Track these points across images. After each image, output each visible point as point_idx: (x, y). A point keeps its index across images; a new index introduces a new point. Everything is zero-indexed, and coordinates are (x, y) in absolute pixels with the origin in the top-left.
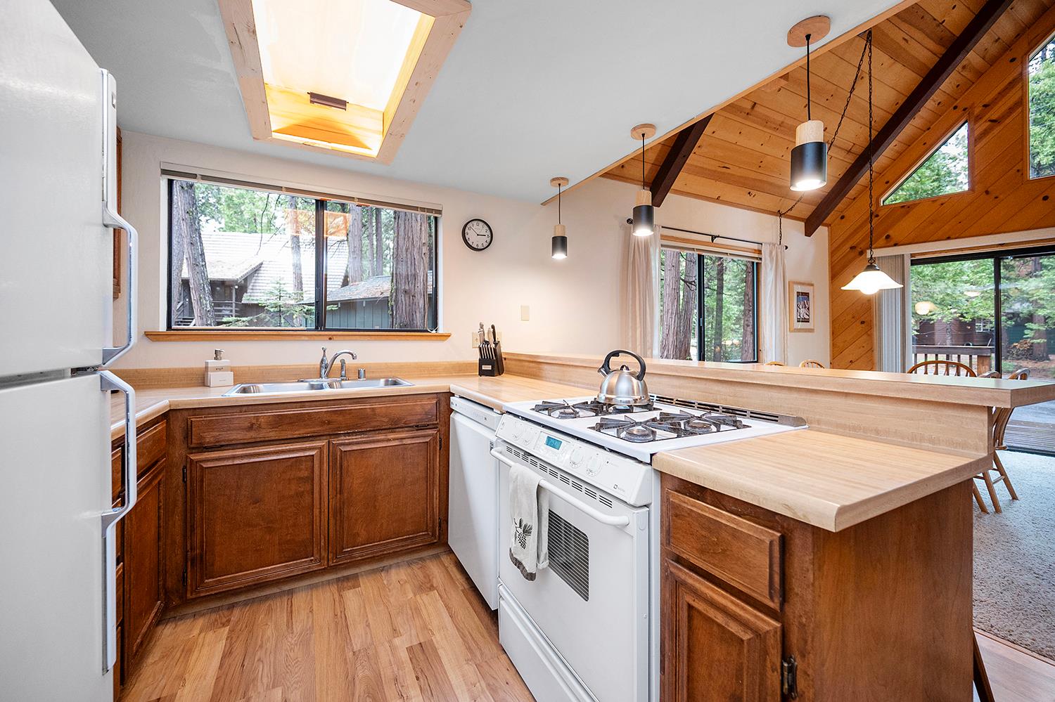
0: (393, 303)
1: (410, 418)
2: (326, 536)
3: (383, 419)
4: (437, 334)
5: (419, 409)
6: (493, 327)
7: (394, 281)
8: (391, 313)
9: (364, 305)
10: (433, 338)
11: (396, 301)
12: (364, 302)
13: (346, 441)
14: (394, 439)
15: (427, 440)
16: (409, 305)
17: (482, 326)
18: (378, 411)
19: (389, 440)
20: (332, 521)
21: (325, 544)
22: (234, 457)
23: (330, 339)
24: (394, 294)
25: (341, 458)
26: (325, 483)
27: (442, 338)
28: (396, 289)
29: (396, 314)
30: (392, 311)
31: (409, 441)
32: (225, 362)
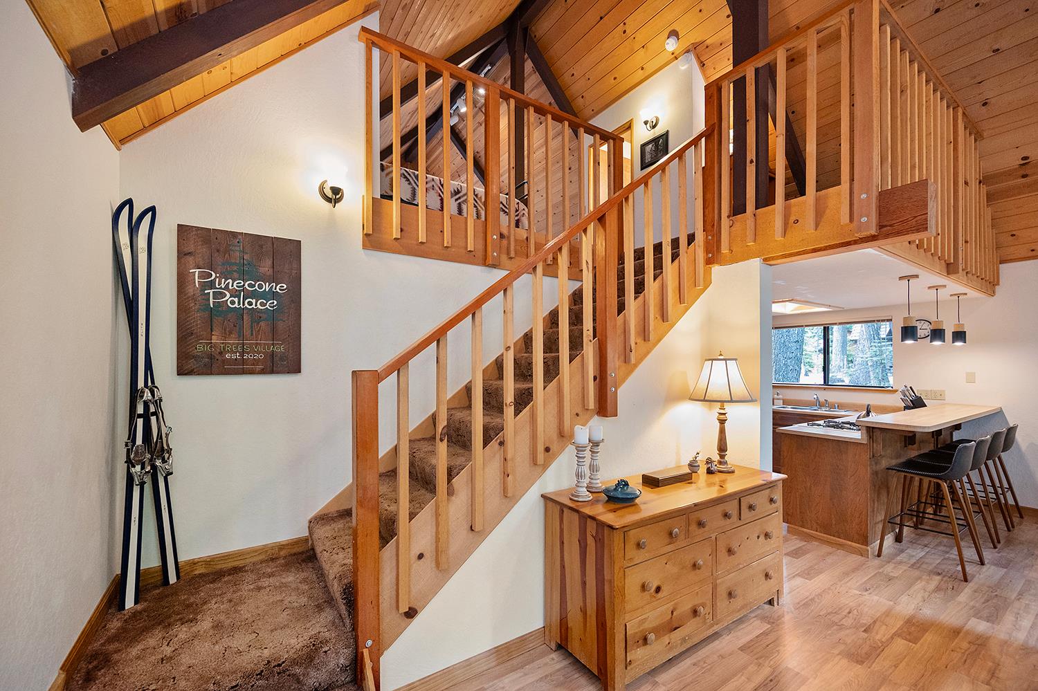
23: (824, 390)
32: (780, 396)
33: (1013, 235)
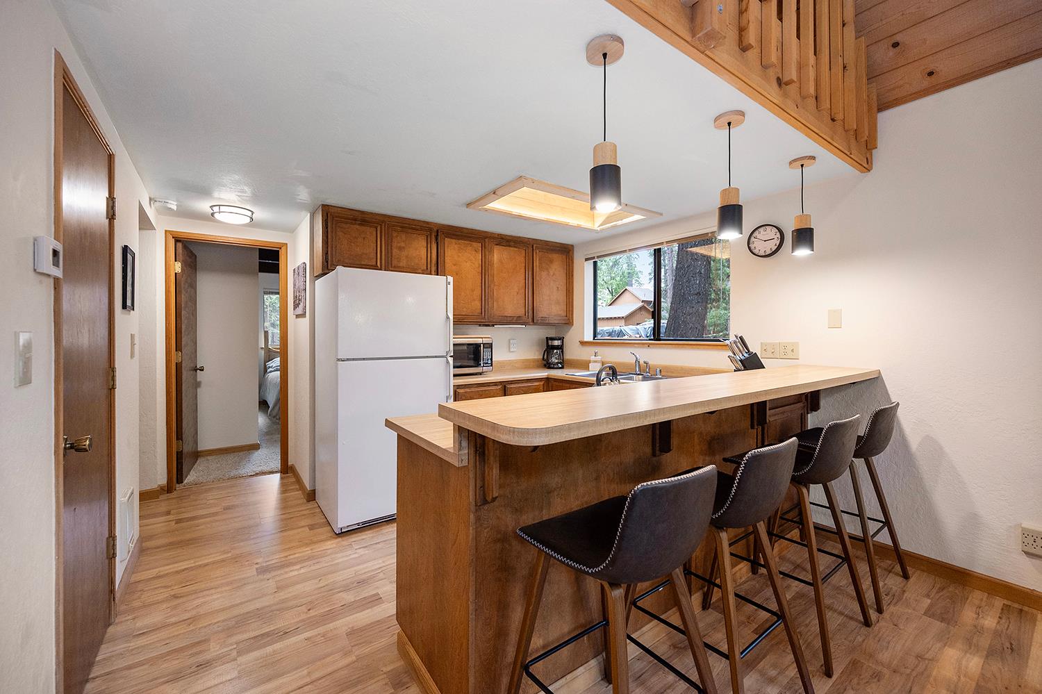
23: (657, 346)
32: (599, 358)
33: (896, 45)
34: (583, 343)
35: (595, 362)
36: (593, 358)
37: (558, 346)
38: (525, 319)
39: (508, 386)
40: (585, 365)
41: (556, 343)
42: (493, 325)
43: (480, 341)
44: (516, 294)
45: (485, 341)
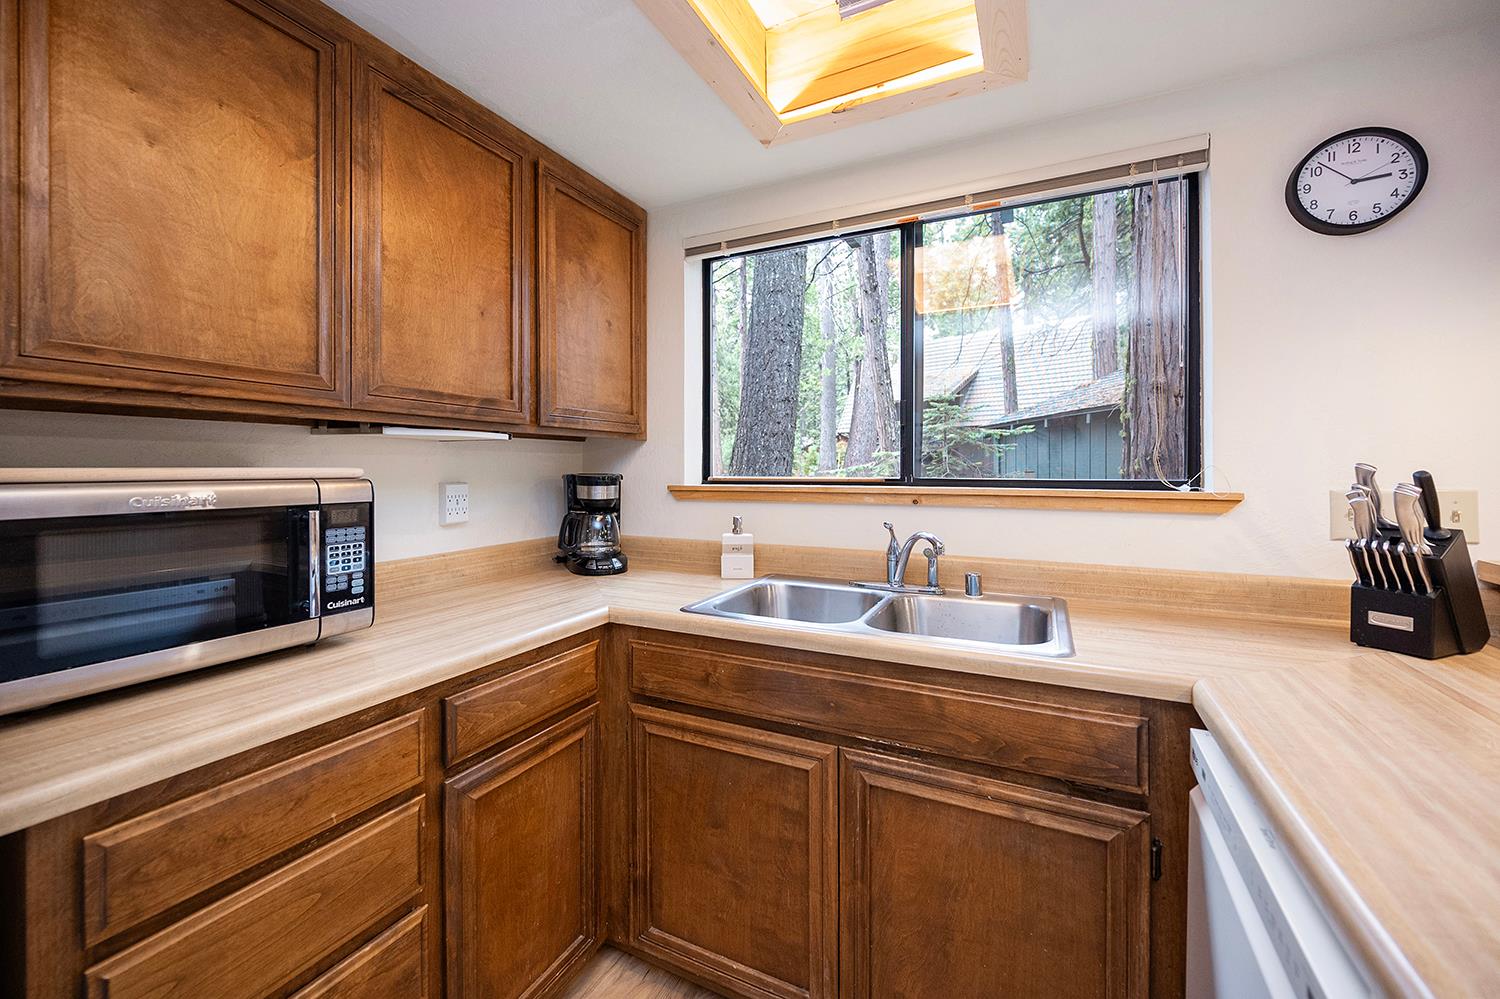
0: (1129, 414)
1: (1043, 752)
2: (835, 963)
3: (965, 734)
4: (1195, 495)
5: (1073, 735)
6: (1424, 481)
7: (1132, 368)
8: (1124, 435)
9: (1088, 422)
10: (1178, 506)
11: (1136, 410)
12: (1088, 417)
13: (875, 763)
14: (998, 799)
15: (1108, 836)
16: (1168, 416)
17: (1365, 477)
18: (949, 709)
19: (981, 796)
20: (845, 936)
21: (831, 978)
22: (684, 729)
23: (915, 502)
24: (1132, 396)
25: (864, 800)
26: (832, 843)
27: (1209, 506)
28: (1136, 386)
29: (1136, 437)
30: (1128, 430)
31: (1043, 820)
32: (746, 538)
34: (679, 493)
35: (737, 549)
36: (728, 537)
37: (608, 501)
38: (509, 410)
39: (458, 700)
40: (707, 561)
41: (600, 493)
42: (377, 427)
43: (303, 494)
44: (474, 313)
45: (331, 493)
